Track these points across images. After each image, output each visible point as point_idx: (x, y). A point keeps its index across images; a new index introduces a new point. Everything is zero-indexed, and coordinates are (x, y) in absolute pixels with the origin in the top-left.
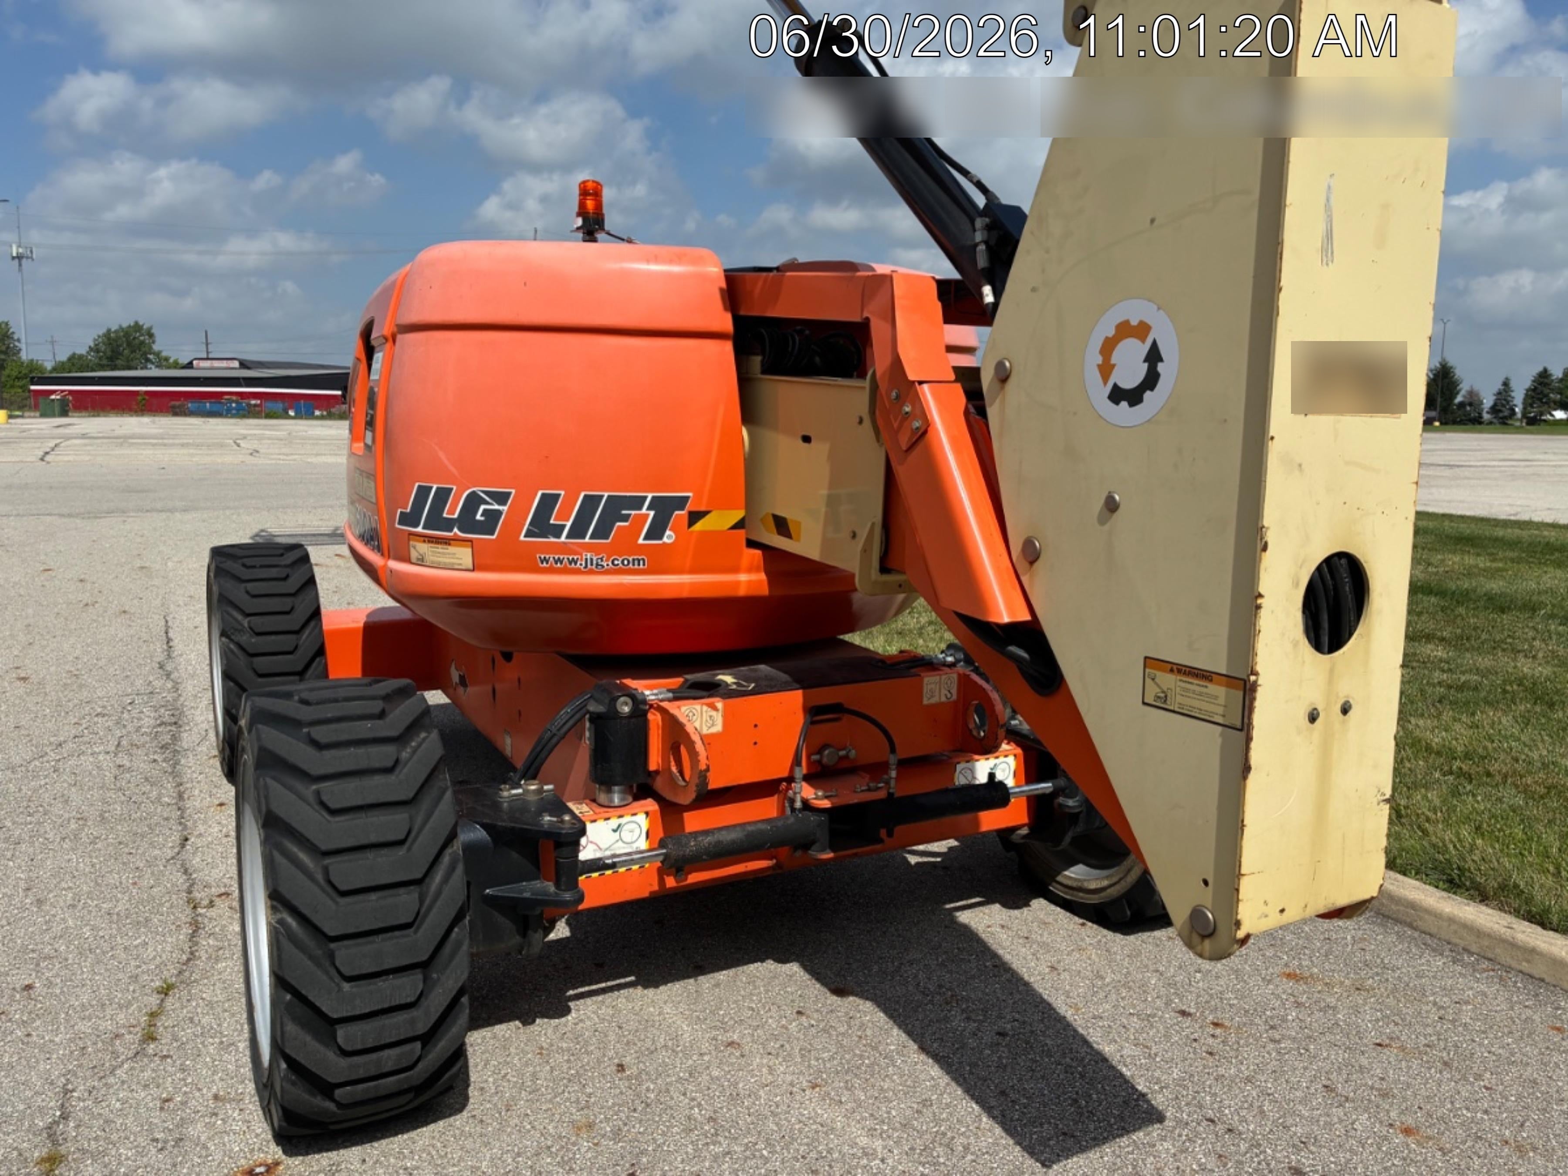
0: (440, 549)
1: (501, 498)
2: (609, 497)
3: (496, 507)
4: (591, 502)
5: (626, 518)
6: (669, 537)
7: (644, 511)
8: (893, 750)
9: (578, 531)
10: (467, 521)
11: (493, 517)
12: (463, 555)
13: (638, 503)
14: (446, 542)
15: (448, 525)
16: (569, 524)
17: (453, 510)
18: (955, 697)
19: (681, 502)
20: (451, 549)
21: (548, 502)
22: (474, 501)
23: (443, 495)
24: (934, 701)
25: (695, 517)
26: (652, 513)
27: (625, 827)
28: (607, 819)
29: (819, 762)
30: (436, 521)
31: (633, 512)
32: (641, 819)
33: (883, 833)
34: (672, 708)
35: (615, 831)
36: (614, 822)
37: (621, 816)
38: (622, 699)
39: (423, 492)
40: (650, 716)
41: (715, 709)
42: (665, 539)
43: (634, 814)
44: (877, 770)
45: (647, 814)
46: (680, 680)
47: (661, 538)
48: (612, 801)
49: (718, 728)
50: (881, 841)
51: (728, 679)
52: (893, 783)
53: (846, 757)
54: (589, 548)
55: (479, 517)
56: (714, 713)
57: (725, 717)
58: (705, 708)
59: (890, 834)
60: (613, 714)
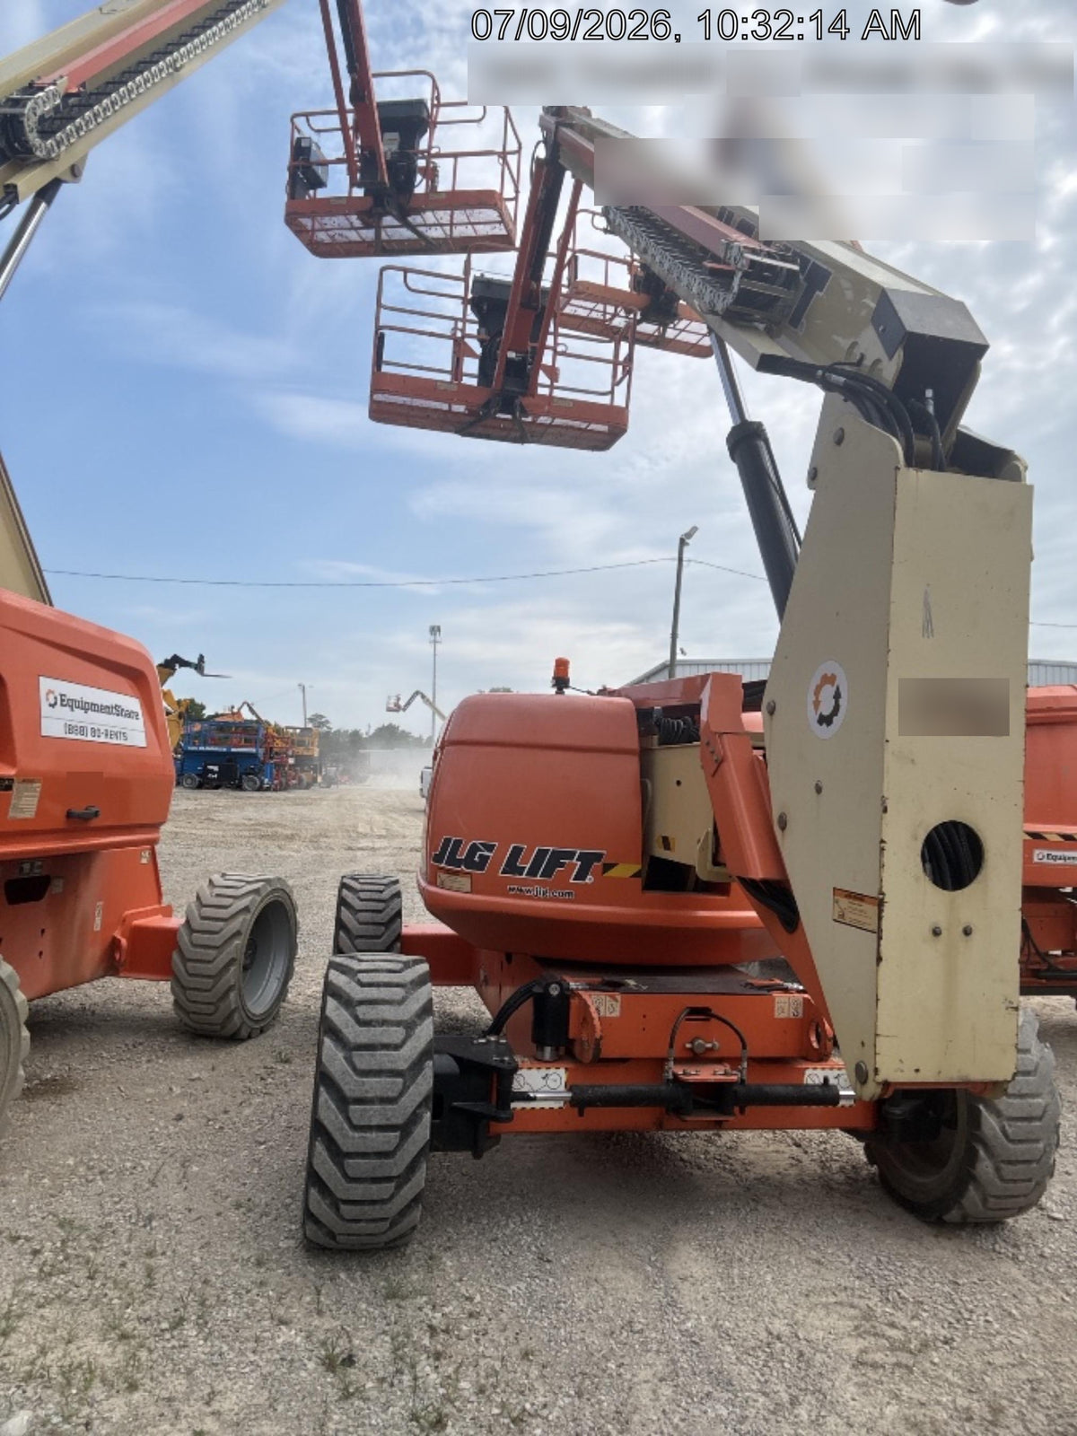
0: (453, 877)
1: (490, 848)
2: (554, 852)
3: (486, 853)
4: (542, 853)
5: (562, 865)
6: (589, 879)
7: (574, 861)
8: (744, 1047)
9: (532, 872)
10: (469, 862)
11: (484, 859)
12: (465, 882)
13: (570, 855)
14: (456, 873)
15: (458, 863)
16: (528, 866)
17: (462, 855)
18: (801, 1015)
19: (599, 857)
20: (459, 879)
21: (517, 851)
22: (474, 849)
23: (458, 843)
24: (783, 1016)
25: (608, 867)
26: (579, 863)
27: (551, 1077)
28: (539, 1068)
29: (691, 1050)
30: (453, 861)
31: (567, 861)
32: (562, 1072)
33: (736, 1109)
34: (585, 995)
35: (544, 1078)
36: (543, 1072)
37: (548, 1068)
38: (553, 986)
39: (447, 841)
40: (572, 1001)
41: (616, 1001)
42: (587, 881)
43: (557, 1068)
44: (734, 1062)
45: (566, 1069)
46: (599, 979)
47: (584, 879)
48: (543, 1056)
49: (616, 1014)
50: (734, 1115)
51: (632, 982)
52: (744, 1072)
53: (711, 1049)
54: (538, 882)
55: (476, 859)
56: (614, 1003)
57: (622, 1007)
58: (608, 998)
59: (742, 1112)
60: (546, 994)
